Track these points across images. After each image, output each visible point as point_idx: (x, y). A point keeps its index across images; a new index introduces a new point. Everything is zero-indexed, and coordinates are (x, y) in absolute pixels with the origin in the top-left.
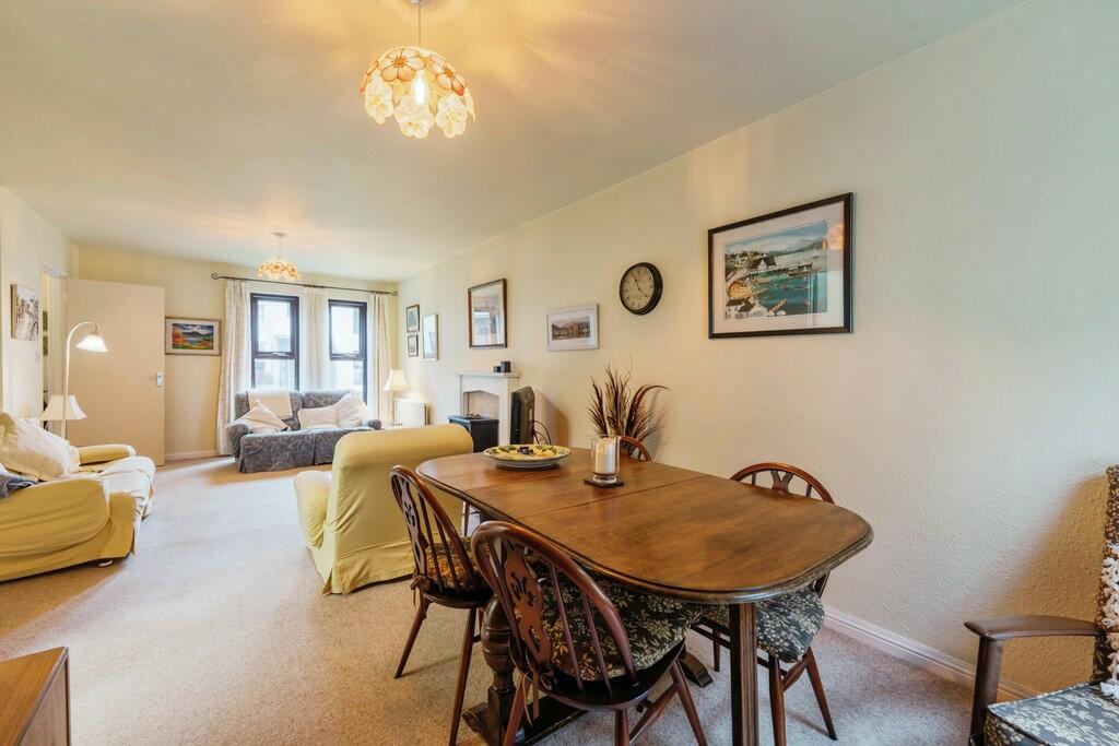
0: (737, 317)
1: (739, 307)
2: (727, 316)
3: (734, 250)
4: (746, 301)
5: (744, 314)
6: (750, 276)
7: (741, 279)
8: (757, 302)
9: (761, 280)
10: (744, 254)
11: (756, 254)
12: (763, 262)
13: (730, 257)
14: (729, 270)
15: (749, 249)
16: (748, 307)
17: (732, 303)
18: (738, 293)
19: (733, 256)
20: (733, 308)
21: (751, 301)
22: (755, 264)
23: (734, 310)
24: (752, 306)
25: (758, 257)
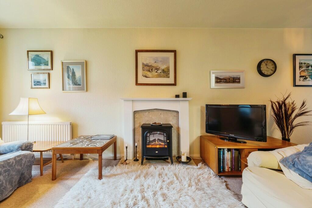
0: (303, 81)
1: (303, 78)
2: (300, 80)
3: (302, 62)
4: (306, 76)
5: (305, 80)
6: (307, 70)
7: (304, 70)
8: (309, 77)
9: (309, 71)
10: (305, 63)
11: (308, 64)
12: (310, 67)
13: (301, 63)
14: (300, 67)
15: (306, 62)
16: (306, 78)
17: (301, 77)
18: (303, 74)
19: (302, 63)
20: (301, 78)
21: (307, 76)
22: (308, 67)
23: (302, 79)
24: (307, 78)
25: (309, 65)
